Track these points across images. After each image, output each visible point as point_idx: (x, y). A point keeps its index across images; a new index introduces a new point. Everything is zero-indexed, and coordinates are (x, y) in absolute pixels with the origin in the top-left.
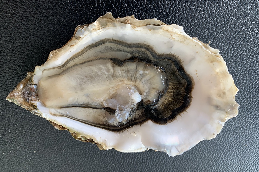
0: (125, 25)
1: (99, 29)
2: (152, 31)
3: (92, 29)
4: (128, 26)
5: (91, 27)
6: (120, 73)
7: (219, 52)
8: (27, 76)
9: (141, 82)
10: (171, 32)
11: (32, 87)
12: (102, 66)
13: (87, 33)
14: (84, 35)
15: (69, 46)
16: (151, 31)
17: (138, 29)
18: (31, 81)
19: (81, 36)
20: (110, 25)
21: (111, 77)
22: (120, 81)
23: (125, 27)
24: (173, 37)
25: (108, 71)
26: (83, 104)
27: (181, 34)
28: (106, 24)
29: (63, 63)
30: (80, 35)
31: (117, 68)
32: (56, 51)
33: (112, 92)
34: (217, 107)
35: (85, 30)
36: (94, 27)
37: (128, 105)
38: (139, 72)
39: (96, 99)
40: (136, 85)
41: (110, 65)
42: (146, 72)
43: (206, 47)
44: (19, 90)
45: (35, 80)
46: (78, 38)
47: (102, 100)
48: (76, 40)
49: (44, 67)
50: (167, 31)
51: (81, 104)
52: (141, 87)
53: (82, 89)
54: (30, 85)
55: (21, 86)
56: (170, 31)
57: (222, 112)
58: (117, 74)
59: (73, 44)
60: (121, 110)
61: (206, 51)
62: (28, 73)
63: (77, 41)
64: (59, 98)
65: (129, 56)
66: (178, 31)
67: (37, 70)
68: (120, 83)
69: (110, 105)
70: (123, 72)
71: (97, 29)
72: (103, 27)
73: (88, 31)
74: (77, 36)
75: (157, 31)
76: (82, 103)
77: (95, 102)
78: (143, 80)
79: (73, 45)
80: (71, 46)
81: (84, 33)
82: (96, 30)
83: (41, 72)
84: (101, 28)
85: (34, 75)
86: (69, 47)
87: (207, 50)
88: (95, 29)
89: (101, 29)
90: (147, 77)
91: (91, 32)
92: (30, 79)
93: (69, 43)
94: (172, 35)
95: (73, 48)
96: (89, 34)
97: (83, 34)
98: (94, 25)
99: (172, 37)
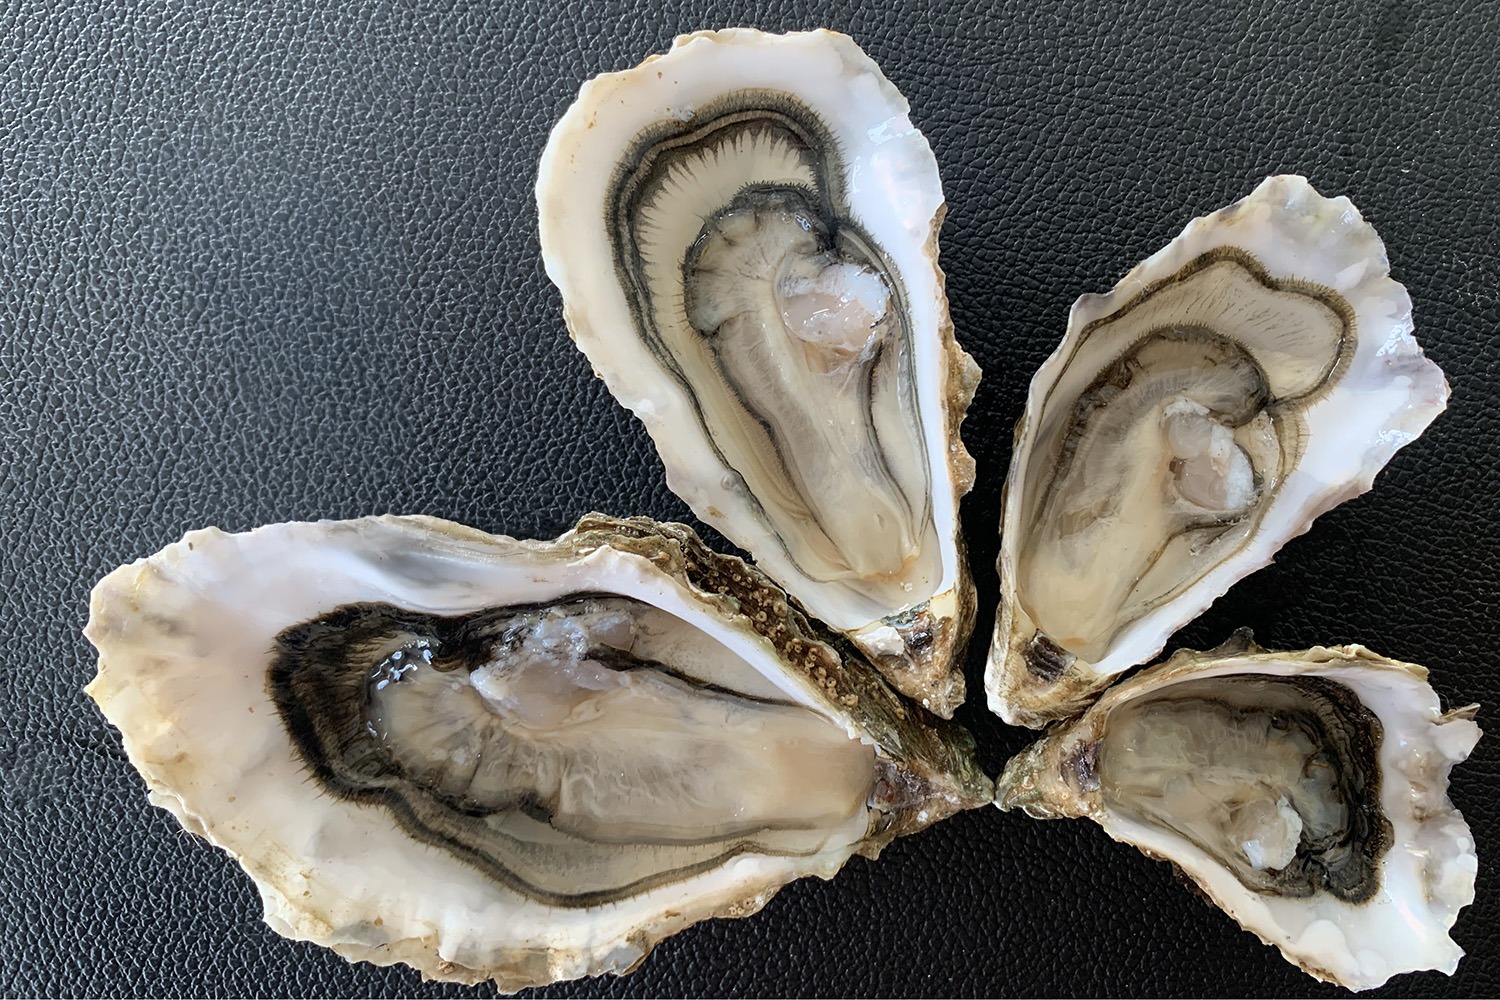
0: (456, 958)
1: (556, 950)
2: (373, 918)
3: (578, 961)
4: (446, 953)
5: (577, 967)
6: (540, 767)
7: (150, 797)
8: (883, 847)
9: (468, 721)
10: (304, 909)
11: (883, 806)
12: (597, 811)
13: (601, 952)
14: (612, 946)
15: (681, 918)
16: (375, 918)
17: (418, 930)
18: (877, 823)
19: (624, 944)
20: (517, 954)
21: (578, 758)
22: (547, 741)
23: (459, 948)
24: (305, 880)
25: (579, 788)
26: (711, 698)
27: (277, 891)
28: (528, 959)
29: (734, 858)
30: (627, 949)
31: (544, 787)
32: (736, 912)
33: (586, 710)
34: (173, 627)
35: (602, 963)
36: (569, 964)
37: (530, 662)
38: (467, 760)
39: (655, 699)
40: (487, 717)
41: (567, 806)
42: (440, 755)
43: (195, 822)
44: (940, 806)
45: (864, 822)
46: (639, 938)
47: (634, 692)
48: (652, 932)
49: (806, 868)
50: (318, 916)
51: (718, 699)
52: (469, 709)
53: (698, 747)
54: (888, 813)
55: (923, 817)
56: (307, 915)
57: (155, 611)
58: (551, 765)
59: (664, 920)
60: (560, 652)
61: (198, 812)
62: (876, 857)
63: (648, 928)
64: (792, 743)
65: (491, 821)
66: (280, 906)
67: (832, 865)
68: (548, 735)
69: (603, 674)
70: (531, 770)
71: (563, 955)
72: (542, 950)
73: (591, 959)
74: (639, 950)
75: (354, 918)
76: (714, 703)
77: (661, 693)
78: (459, 726)
79: (669, 914)
80: (675, 915)
81: (611, 954)
82: (567, 950)
83: (825, 848)
84: (551, 951)
85: (857, 842)
86: (688, 909)
87: (193, 814)
88: (570, 956)
89: (551, 946)
90: (442, 732)
91: (587, 949)
92: (877, 831)
93: (676, 927)
94: (306, 893)
95: (673, 906)
96: (595, 943)
97: (616, 950)
98: (566, 971)
99: (309, 887)
